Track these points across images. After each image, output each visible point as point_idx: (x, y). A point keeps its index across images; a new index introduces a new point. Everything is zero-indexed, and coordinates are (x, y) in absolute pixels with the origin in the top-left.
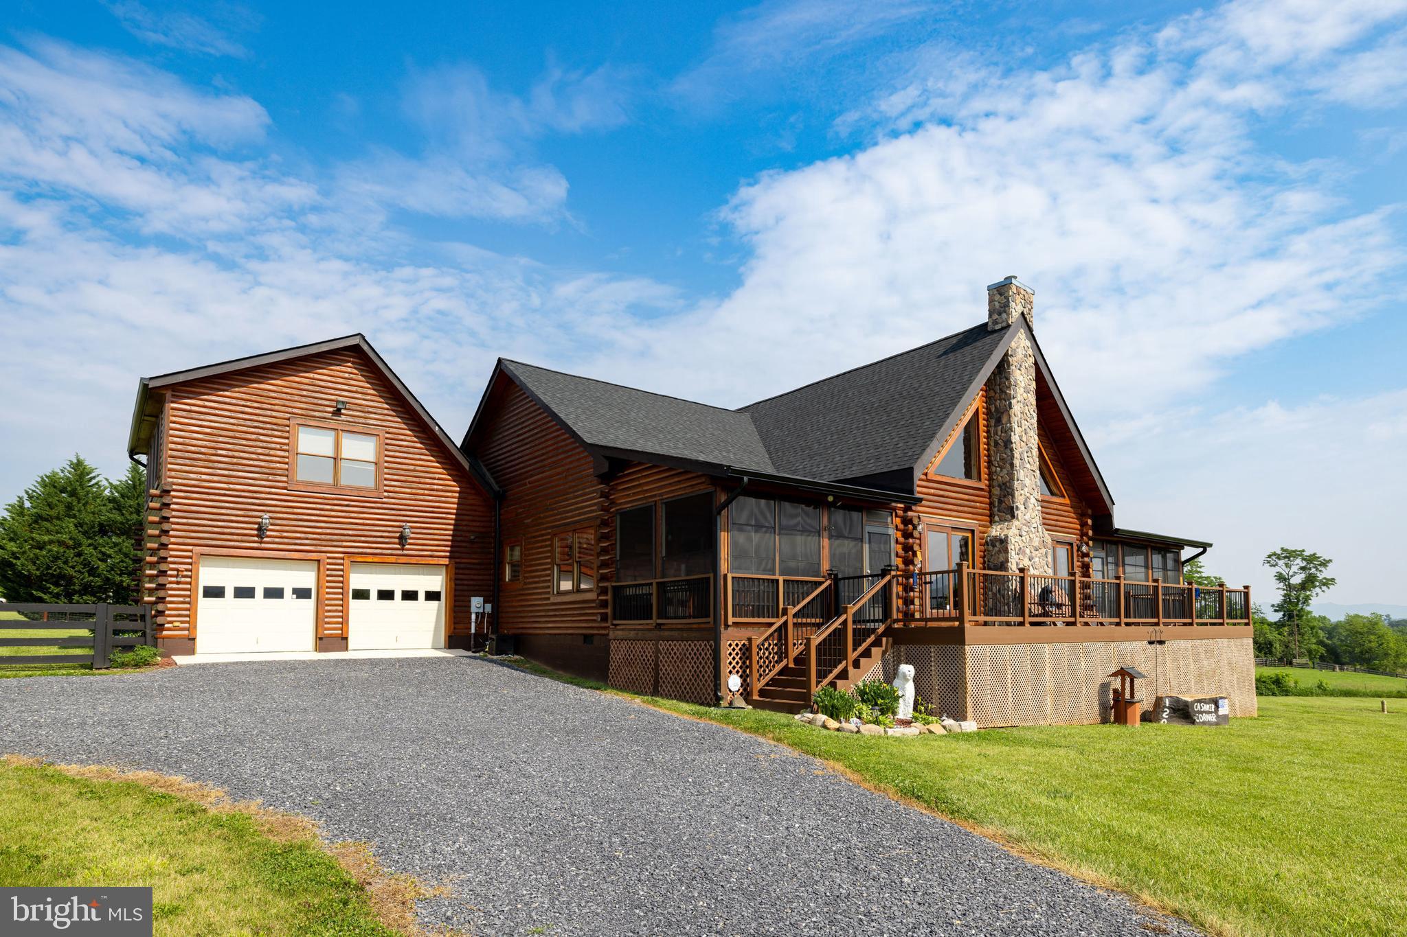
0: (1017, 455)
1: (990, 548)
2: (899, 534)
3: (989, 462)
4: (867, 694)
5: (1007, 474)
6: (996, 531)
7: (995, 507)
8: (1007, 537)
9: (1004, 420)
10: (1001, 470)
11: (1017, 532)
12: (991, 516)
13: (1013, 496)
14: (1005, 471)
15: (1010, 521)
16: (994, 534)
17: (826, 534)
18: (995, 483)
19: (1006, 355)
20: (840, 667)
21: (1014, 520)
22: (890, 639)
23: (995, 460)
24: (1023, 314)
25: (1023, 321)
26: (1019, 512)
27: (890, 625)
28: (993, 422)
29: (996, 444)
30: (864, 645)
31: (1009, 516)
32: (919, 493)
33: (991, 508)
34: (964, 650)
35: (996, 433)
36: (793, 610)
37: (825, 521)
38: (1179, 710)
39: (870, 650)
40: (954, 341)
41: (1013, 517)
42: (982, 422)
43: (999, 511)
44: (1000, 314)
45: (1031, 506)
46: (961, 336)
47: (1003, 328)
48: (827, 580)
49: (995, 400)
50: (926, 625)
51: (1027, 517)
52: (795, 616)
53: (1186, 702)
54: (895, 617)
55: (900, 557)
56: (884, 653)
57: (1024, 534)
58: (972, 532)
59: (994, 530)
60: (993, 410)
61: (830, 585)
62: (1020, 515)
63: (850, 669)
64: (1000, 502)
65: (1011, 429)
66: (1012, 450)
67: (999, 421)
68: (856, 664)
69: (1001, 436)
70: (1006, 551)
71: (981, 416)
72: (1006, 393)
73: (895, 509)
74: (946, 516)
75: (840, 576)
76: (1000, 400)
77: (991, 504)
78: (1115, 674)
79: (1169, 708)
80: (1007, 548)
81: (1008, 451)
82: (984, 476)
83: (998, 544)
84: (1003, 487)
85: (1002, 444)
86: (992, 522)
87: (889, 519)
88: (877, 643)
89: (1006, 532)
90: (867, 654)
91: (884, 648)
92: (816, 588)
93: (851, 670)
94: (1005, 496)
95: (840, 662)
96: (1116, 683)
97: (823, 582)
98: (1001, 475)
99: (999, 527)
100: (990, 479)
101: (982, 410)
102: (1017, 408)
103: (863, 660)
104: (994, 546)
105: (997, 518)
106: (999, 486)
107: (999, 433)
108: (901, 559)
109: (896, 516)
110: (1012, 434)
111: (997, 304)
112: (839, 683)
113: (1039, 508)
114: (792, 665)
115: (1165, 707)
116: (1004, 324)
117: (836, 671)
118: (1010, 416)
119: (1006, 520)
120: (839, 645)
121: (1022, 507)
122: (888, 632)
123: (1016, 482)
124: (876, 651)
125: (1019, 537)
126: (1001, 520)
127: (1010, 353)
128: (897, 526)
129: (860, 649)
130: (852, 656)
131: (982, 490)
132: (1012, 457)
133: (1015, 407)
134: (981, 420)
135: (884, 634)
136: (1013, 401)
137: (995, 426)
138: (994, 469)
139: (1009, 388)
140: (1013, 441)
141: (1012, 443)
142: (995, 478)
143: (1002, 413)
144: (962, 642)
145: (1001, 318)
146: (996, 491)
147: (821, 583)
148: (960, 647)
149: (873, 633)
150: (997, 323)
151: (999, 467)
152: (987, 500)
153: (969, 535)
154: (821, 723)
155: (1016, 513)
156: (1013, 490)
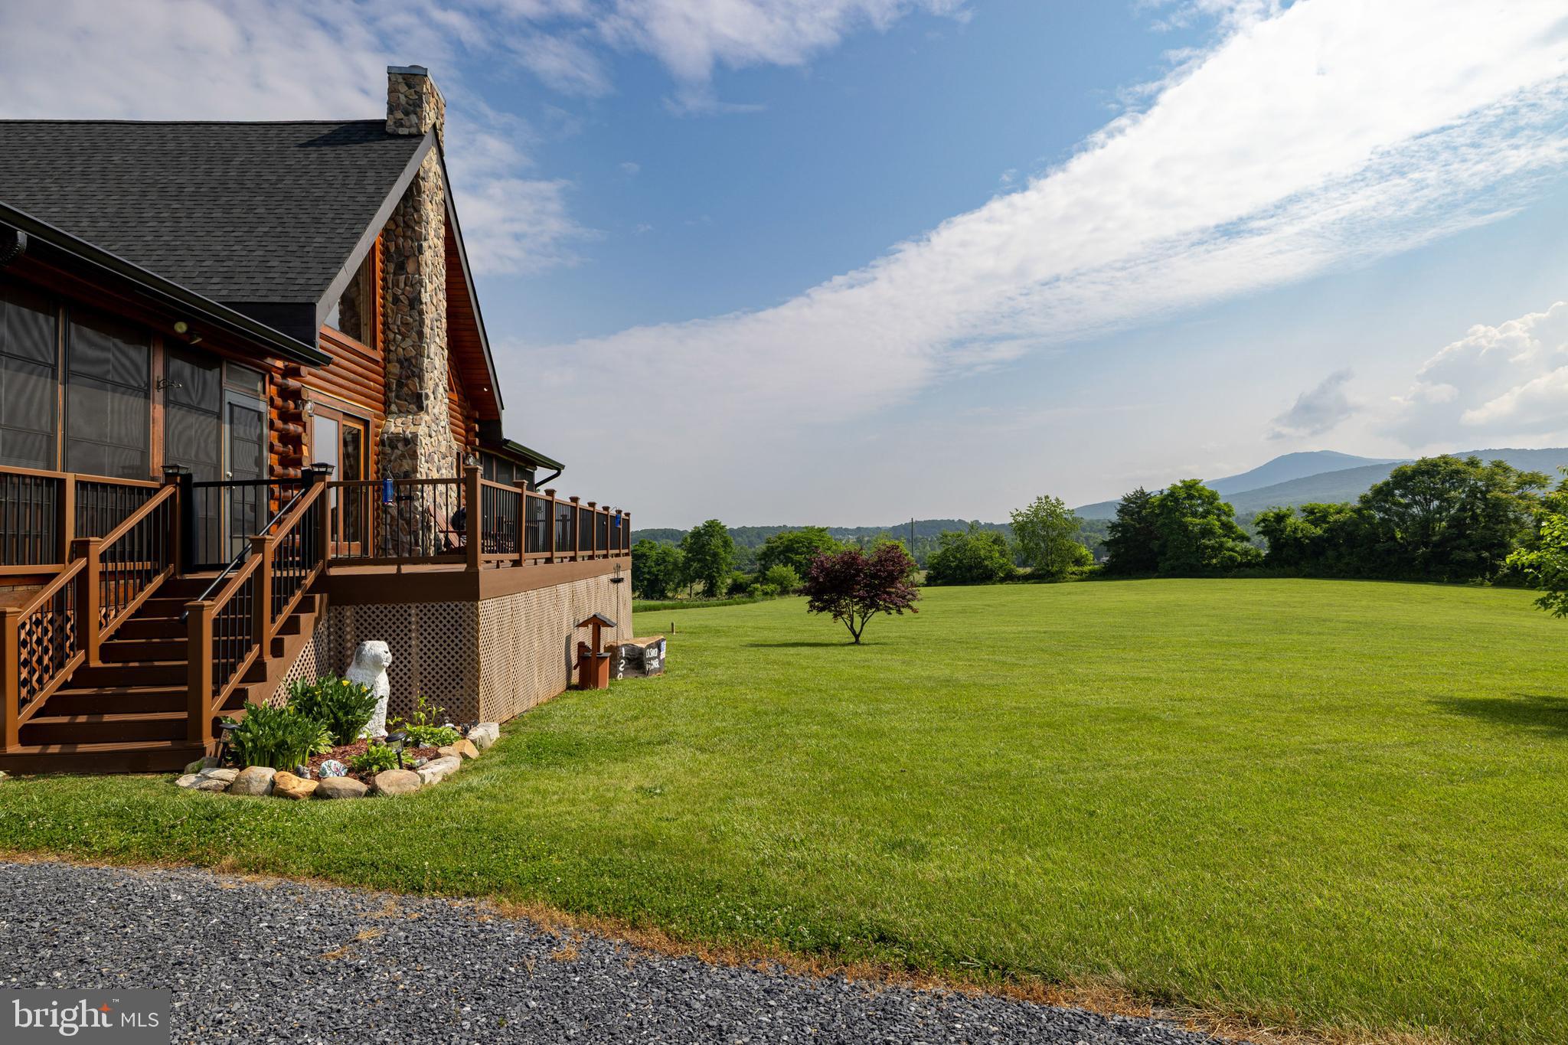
0: (428, 322)
1: (388, 450)
2: (274, 414)
3: (385, 324)
4: (319, 705)
5: (413, 346)
6: (395, 426)
7: (391, 391)
8: (415, 435)
9: (411, 267)
10: (403, 339)
11: (426, 430)
12: (387, 403)
13: (421, 379)
14: (408, 342)
15: (415, 414)
16: (393, 429)
17: (158, 396)
18: (392, 356)
19: (417, 175)
20: (250, 658)
21: (422, 413)
22: (325, 595)
23: (394, 323)
24: (434, 126)
25: (435, 140)
26: (429, 402)
27: (323, 570)
28: (391, 268)
29: (396, 300)
30: (287, 610)
31: (413, 407)
32: (322, 348)
33: (385, 391)
34: (477, 609)
35: (396, 284)
36: (100, 545)
37: (158, 372)
38: (634, 659)
39: (298, 618)
40: (325, 131)
41: (421, 408)
42: (379, 265)
43: (397, 397)
44: (407, 114)
45: (439, 396)
46: (336, 127)
47: (411, 136)
48: (163, 486)
49: (397, 237)
50: (399, 569)
51: (436, 411)
52: (103, 558)
53: (641, 649)
54: (331, 556)
55: (276, 453)
56: (317, 621)
57: (433, 434)
58: (366, 423)
59: (393, 425)
60: (393, 249)
61: (173, 496)
62: (430, 407)
63: (268, 659)
64: (400, 385)
65: (421, 282)
66: (421, 313)
67: (401, 267)
68: (278, 649)
69: (403, 290)
70: (414, 456)
71: (378, 256)
72: (414, 229)
73: (269, 370)
74: (336, 394)
75: (196, 479)
76: (405, 237)
77: (387, 386)
78: (584, 624)
79: (625, 658)
80: (415, 452)
81: (415, 314)
82: (380, 345)
83: (400, 445)
84: (406, 364)
85: (406, 302)
86: (387, 412)
87: (260, 386)
88: (306, 605)
89: (412, 429)
90: (292, 627)
91: (316, 614)
92: (142, 503)
93: (270, 661)
94: (408, 378)
95: (249, 649)
96: (585, 636)
97: (157, 491)
98: (403, 345)
99: (399, 421)
100: (386, 350)
101: (379, 247)
102: (428, 255)
103: (288, 639)
104: (394, 447)
105: (394, 408)
106: (399, 361)
107: (402, 285)
108: (276, 456)
109: (272, 382)
110: (423, 290)
111: (402, 98)
112: (252, 688)
113: (447, 401)
114: (96, 663)
115: (622, 658)
116: (414, 130)
117: (243, 668)
118: (419, 265)
119: (409, 412)
120: (249, 612)
121: (432, 396)
122: (323, 583)
123: (426, 360)
124: (306, 620)
125: (428, 438)
126: (400, 411)
127: (421, 174)
128: (272, 399)
129: (281, 619)
130: (271, 631)
131: (376, 362)
132: (422, 323)
133: (427, 253)
134: (377, 260)
135: (316, 587)
136: (425, 244)
137: (395, 274)
138: (391, 336)
139: (419, 223)
140: (424, 301)
141: (421, 303)
142: (393, 348)
143: (408, 257)
144: (475, 596)
145: (409, 120)
146: (394, 369)
147: (151, 492)
148: (468, 605)
149: (299, 586)
150: (402, 125)
151: (400, 334)
152: (382, 379)
153: (361, 428)
154: (264, 786)
155: (425, 403)
156: (422, 370)
